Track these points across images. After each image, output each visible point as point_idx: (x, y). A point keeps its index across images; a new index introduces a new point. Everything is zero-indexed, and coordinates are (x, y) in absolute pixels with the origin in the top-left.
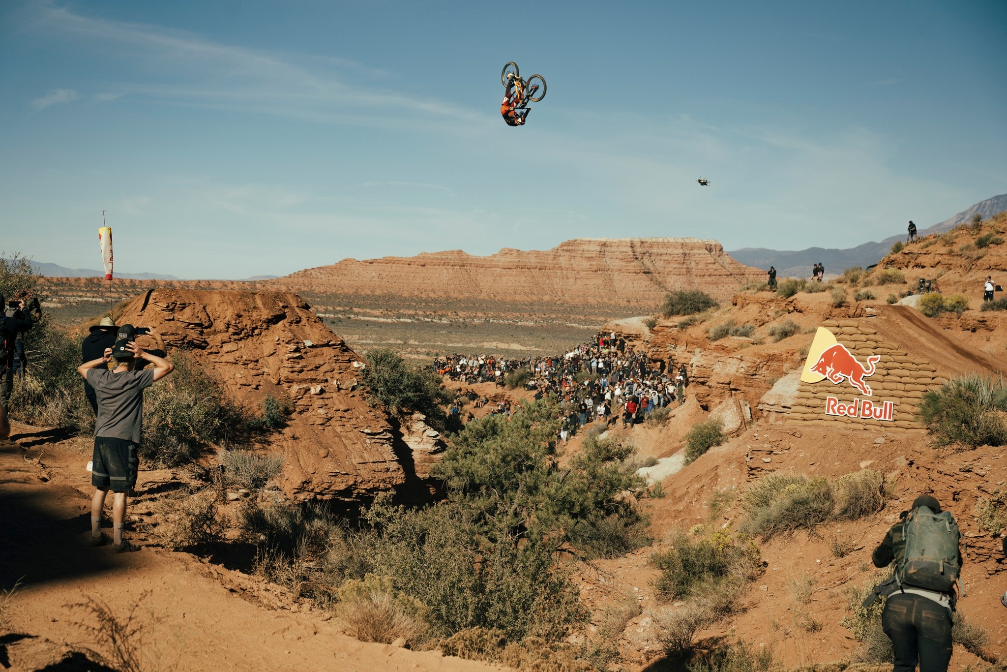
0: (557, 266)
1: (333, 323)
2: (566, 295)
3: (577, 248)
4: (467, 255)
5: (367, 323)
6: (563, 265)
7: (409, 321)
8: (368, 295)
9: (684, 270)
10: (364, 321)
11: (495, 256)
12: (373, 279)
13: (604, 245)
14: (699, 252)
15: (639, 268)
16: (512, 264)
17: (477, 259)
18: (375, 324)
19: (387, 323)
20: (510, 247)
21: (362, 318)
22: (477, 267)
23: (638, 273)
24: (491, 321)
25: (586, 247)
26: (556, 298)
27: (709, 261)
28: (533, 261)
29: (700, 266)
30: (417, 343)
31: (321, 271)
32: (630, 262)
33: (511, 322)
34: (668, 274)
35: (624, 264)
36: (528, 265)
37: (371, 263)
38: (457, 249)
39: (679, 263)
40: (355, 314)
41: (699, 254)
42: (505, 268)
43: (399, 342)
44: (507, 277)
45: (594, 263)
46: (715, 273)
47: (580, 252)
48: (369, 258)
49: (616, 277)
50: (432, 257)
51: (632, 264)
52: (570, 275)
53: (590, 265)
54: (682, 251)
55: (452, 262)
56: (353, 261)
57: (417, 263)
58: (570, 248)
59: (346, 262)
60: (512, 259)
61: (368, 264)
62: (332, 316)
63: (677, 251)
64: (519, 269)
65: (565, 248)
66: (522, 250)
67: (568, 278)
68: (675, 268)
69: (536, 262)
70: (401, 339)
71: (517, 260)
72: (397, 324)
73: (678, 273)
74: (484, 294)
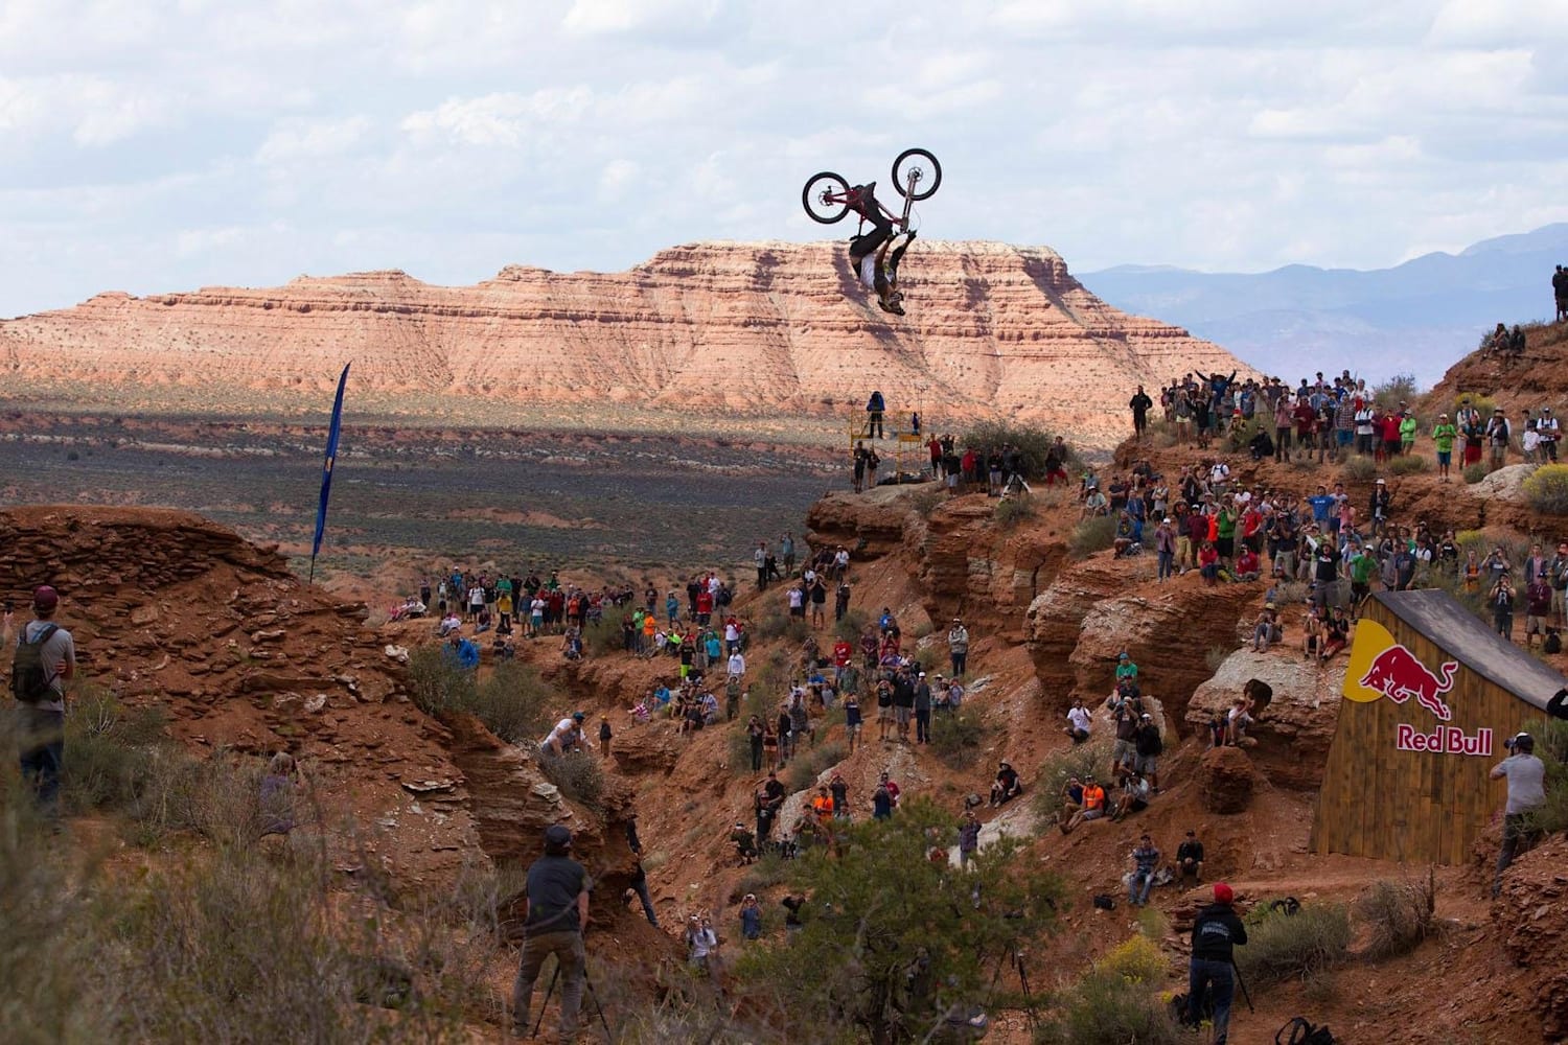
0: (645, 312)
1: (74, 457)
2: (669, 387)
3: (696, 266)
4: (417, 283)
5: (162, 459)
6: (662, 310)
7: (268, 452)
8: (161, 387)
9: (969, 324)
10: (152, 452)
11: (487, 285)
12: (176, 345)
13: (768, 259)
14: (1005, 277)
15: (853, 318)
16: (531, 305)
17: (441, 295)
18: (181, 459)
19: (210, 457)
20: (525, 264)
21: (149, 446)
22: (441, 313)
23: (851, 331)
24: (478, 452)
25: (719, 264)
26: (643, 395)
27: (1031, 302)
28: (583, 298)
29: (1009, 315)
30: (288, 511)
31: (41, 325)
32: (835, 301)
33: (529, 455)
34: (929, 333)
35: (818, 307)
36: (572, 309)
37: (171, 303)
38: (391, 268)
39: (957, 306)
40: (128, 435)
41: (1009, 283)
42: (511, 317)
43: (245, 508)
44: (520, 341)
45: (742, 304)
46: (1048, 331)
47: (707, 276)
48: (166, 292)
49: (796, 337)
50: (325, 288)
51: (840, 307)
52: (679, 336)
53: (732, 309)
54: (962, 275)
55: (377, 303)
56: (124, 300)
57: (287, 303)
58: (680, 265)
59: (105, 302)
60: (531, 295)
61: (160, 306)
62: (70, 439)
63: (949, 276)
64: (548, 320)
65: (667, 265)
66: (556, 270)
67: (673, 342)
68: (947, 318)
69: (592, 303)
70: (250, 501)
71: (544, 296)
72: (237, 461)
73: (954, 329)
74: (457, 383)
